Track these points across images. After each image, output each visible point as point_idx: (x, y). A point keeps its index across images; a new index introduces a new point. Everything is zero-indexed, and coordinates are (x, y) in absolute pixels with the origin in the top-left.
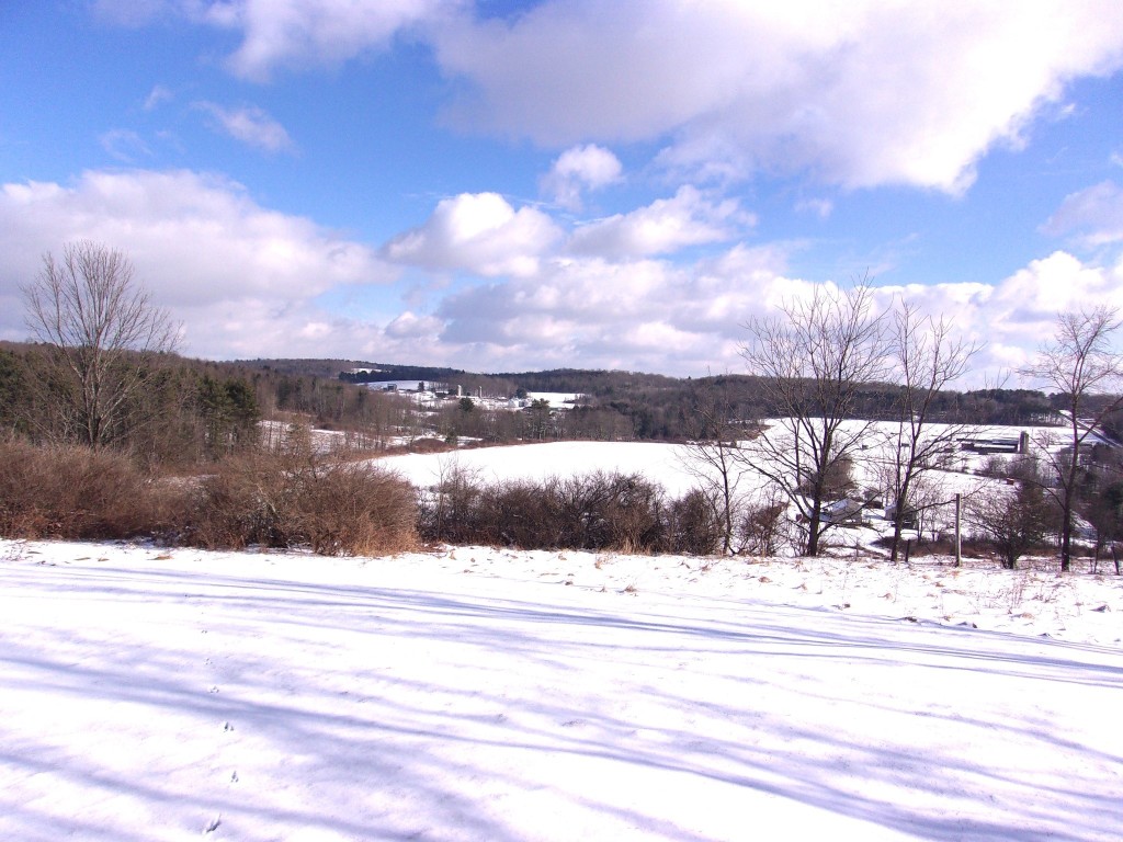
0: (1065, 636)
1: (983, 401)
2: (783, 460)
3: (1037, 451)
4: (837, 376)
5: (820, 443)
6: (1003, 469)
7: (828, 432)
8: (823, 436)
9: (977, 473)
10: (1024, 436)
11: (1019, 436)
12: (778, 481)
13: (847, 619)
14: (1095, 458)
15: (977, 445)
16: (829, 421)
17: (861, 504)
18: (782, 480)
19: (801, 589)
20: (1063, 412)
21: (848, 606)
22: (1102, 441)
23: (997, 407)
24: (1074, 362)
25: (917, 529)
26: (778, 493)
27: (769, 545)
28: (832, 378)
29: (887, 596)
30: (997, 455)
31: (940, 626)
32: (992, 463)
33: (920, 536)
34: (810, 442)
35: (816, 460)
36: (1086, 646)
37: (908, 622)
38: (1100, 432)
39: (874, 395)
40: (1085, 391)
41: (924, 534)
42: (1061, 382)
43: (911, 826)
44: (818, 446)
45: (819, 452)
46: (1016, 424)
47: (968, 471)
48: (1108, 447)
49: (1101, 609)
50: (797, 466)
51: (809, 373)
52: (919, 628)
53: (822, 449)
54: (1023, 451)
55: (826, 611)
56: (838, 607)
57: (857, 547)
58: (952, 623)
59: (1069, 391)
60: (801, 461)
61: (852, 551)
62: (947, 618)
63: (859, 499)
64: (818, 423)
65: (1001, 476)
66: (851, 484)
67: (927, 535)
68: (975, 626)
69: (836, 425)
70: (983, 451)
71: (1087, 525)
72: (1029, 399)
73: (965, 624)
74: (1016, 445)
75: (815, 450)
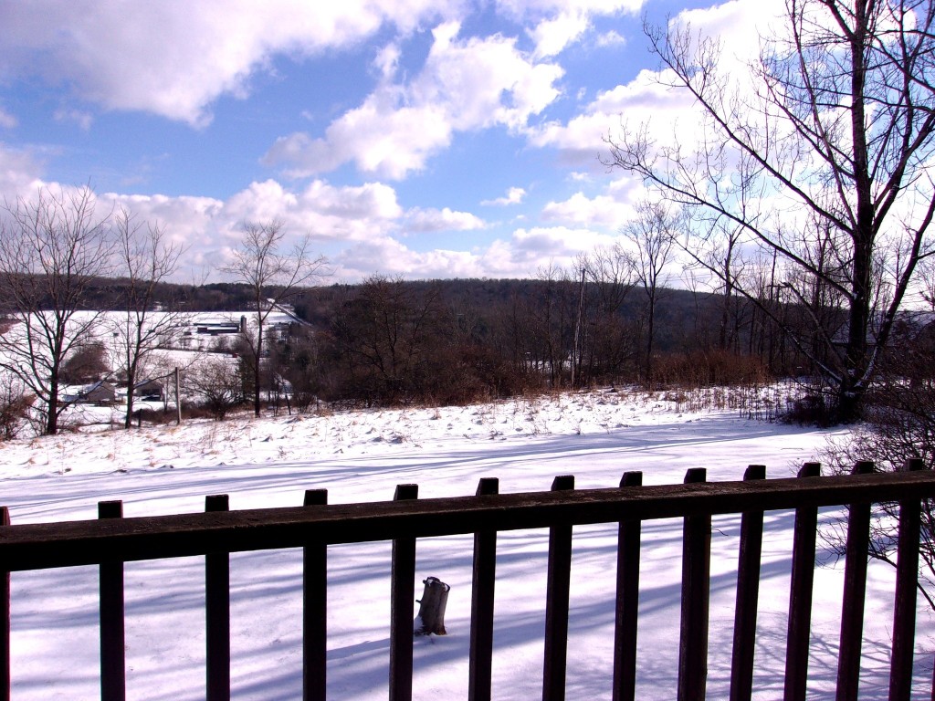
0: (236, 462)
1: (213, 293)
2: (16, 350)
3: (253, 330)
4: (67, 271)
5: (53, 332)
6: (229, 345)
7: (61, 322)
8: (56, 326)
9: (210, 351)
10: (243, 319)
11: (240, 320)
12: (14, 371)
13: (65, 481)
14: (291, 333)
15: (210, 328)
16: (61, 313)
17: (115, 384)
18: (16, 368)
19: (29, 463)
20: (270, 300)
21: (68, 470)
22: (294, 320)
23: (224, 298)
24: (256, 263)
25: (163, 400)
26: (15, 381)
27: (8, 430)
28: (61, 272)
29: (109, 456)
30: (224, 335)
31: (146, 471)
32: (222, 342)
33: (166, 406)
34: (44, 332)
35: (51, 348)
36: (248, 466)
37: (119, 474)
38: (293, 314)
39: (120, 289)
40: (264, 284)
41: (169, 404)
42: (248, 277)
43: (71, 622)
44: (52, 336)
45: (53, 341)
46: (237, 310)
47: (204, 350)
48: (299, 325)
49: (267, 440)
50: (31, 354)
51: (38, 269)
52: (128, 477)
53: (56, 338)
54: (243, 331)
55: (47, 477)
56: (59, 473)
57: (112, 422)
58: (156, 467)
59: (254, 284)
60: (35, 349)
61: (106, 426)
62: (152, 465)
63: (113, 381)
64: (50, 316)
65: (228, 351)
66: (103, 369)
67: (172, 404)
68: (172, 467)
69: (68, 316)
70: (214, 333)
71: (287, 383)
72: (246, 291)
73: (164, 467)
74: (238, 327)
75: (50, 339)
